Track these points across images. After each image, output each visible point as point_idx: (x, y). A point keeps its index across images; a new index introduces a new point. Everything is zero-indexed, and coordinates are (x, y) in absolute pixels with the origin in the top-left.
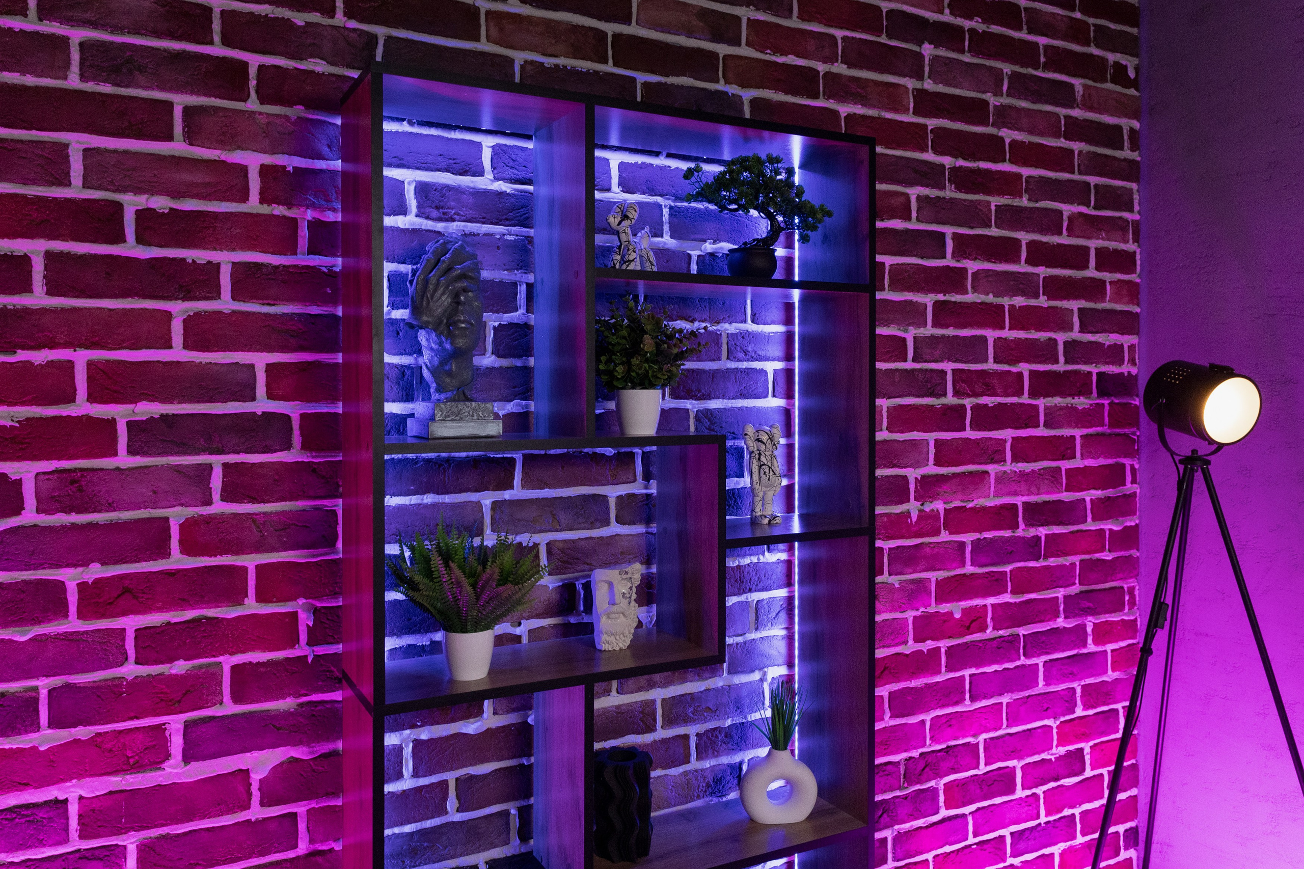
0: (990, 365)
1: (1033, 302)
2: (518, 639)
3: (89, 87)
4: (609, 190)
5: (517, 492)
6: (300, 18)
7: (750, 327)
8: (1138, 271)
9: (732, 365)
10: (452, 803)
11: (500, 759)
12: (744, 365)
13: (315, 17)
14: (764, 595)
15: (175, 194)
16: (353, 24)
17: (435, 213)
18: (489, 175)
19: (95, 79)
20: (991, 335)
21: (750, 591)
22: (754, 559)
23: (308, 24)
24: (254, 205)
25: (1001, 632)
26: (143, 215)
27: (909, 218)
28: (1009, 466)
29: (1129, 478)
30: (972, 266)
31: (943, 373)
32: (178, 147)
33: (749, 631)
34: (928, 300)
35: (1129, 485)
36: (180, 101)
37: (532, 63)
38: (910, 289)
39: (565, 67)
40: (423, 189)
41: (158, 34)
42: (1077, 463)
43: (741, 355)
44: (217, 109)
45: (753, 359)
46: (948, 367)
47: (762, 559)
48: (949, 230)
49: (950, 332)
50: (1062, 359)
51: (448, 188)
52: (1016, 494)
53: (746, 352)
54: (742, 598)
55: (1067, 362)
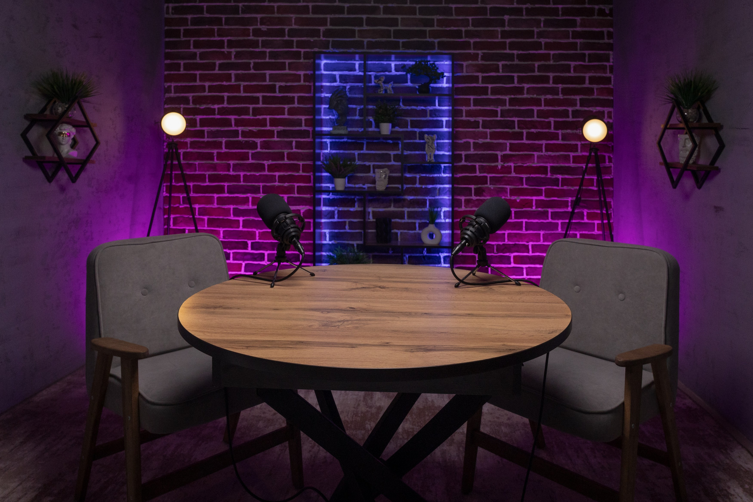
0: (535, 118)
1: (556, 97)
2: (365, 188)
3: (270, 61)
4: (391, 71)
5: (365, 151)
6: (312, 39)
7: (437, 107)
8: (612, 83)
9: (431, 119)
10: (347, 227)
11: (360, 218)
12: (435, 119)
13: (316, 39)
14: (442, 186)
15: (287, 82)
16: (324, 39)
17: (343, 82)
18: (358, 71)
19: (272, 59)
20: (535, 108)
21: (437, 184)
22: (438, 175)
23: (314, 41)
24: (302, 83)
25: (540, 209)
26: (280, 87)
27: (499, 72)
28: (544, 153)
29: (607, 161)
30: (526, 86)
31: (514, 121)
32: (287, 71)
33: (436, 196)
34: (507, 98)
35: (607, 163)
36: (287, 61)
37: (370, 41)
38: (499, 94)
39: (378, 41)
40: (341, 76)
41: (283, 48)
42: (579, 153)
43: (434, 116)
44: (294, 63)
45: (438, 117)
46: (516, 119)
47: (441, 175)
48: (516, 75)
49: (517, 108)
50: (571, 116)
51: (347, 75)
52: (546, 162)
53: (436, 115)
54: (434, 186)
55: (573, 117)
